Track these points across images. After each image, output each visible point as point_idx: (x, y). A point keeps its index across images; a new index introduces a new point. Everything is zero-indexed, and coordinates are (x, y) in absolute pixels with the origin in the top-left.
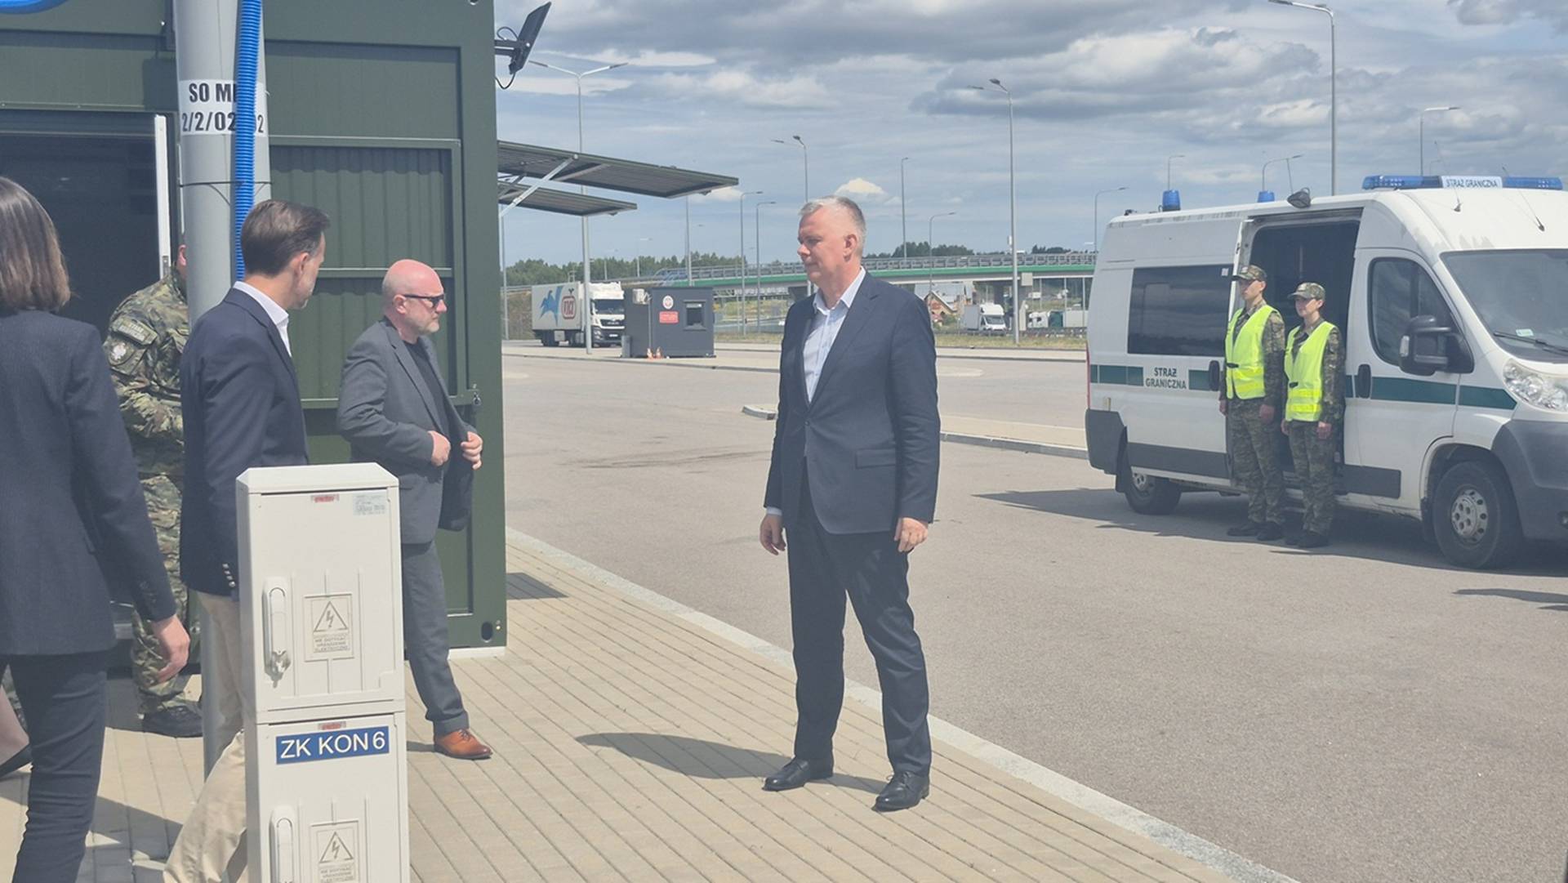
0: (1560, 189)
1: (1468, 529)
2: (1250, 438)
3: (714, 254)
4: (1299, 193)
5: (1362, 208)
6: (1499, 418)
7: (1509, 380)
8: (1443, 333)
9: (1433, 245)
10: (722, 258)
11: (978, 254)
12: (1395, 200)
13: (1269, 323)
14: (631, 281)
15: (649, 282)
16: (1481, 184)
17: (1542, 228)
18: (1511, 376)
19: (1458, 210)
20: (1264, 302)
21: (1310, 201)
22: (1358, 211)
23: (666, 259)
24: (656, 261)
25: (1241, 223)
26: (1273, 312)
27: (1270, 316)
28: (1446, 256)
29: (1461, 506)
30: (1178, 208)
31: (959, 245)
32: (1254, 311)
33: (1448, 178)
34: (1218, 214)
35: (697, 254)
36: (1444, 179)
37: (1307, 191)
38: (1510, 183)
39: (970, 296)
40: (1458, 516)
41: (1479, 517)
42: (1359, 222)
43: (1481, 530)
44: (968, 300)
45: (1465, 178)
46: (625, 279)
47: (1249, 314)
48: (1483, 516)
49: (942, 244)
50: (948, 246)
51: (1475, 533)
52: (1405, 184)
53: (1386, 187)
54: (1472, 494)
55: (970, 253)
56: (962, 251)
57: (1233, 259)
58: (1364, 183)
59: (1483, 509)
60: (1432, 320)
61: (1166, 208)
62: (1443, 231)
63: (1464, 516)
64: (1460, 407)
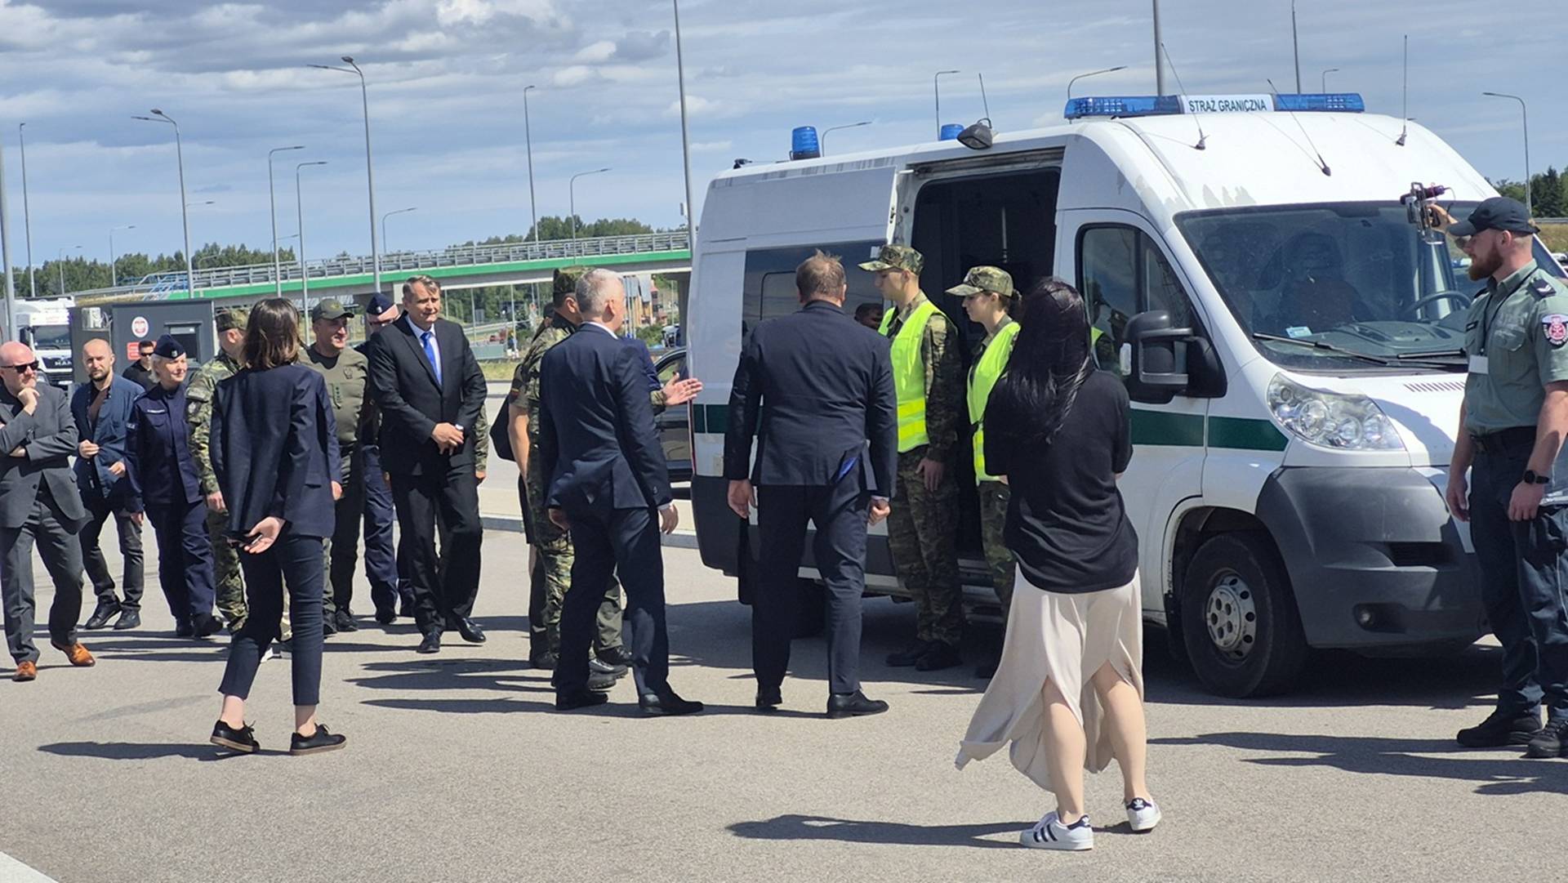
0: (1360, 110)
1: (1231, 637)
3: (243, 246)
4: (973, 128)
5: (1064, 148)
6: (1258, 465)
7: (1275, 406)
8: (1181, 337)
9: (1163, 202)
10: (255, 254)
12: (1106, 132)
13: (928, 332)
16: (1239, 107)
17: (1326, 171)
18: (1279, 400)
20: (922, 295)
21: (991, 141)
22: (1057, 152)
23: (165, 257)
24: (150, 260)
25: (896, 176)
26: (934, 314)
27: (929, 321)
28: (1180, 218)
29: (1219, 604)
30: (816, 154)
32: (908, 314)
33: (1193, 98)
34: (865, 162)
35: (215, 247)
36: (1185, 100)
37: (986, 123)
38: (1285, 103)
40: (1215, 618)
41: (1243, 617)
42: (1060, 169)
43: (1247, 639)
44: (645, 304)
45: (1217, 98)
47: (901, 319)
48: (1249, 617)
49: (602, 219)
51: (1240, 643)
52: (1124, 110)
53: (1098, 114)
54: (1233, 582)
57: (885, 233)
58: (1067, 109)
59: (1249, 606)
60: (1164, 317)
61: (798, 155)
62: (1177, 179)
63: (1223, 620)
64: (1208, 448)
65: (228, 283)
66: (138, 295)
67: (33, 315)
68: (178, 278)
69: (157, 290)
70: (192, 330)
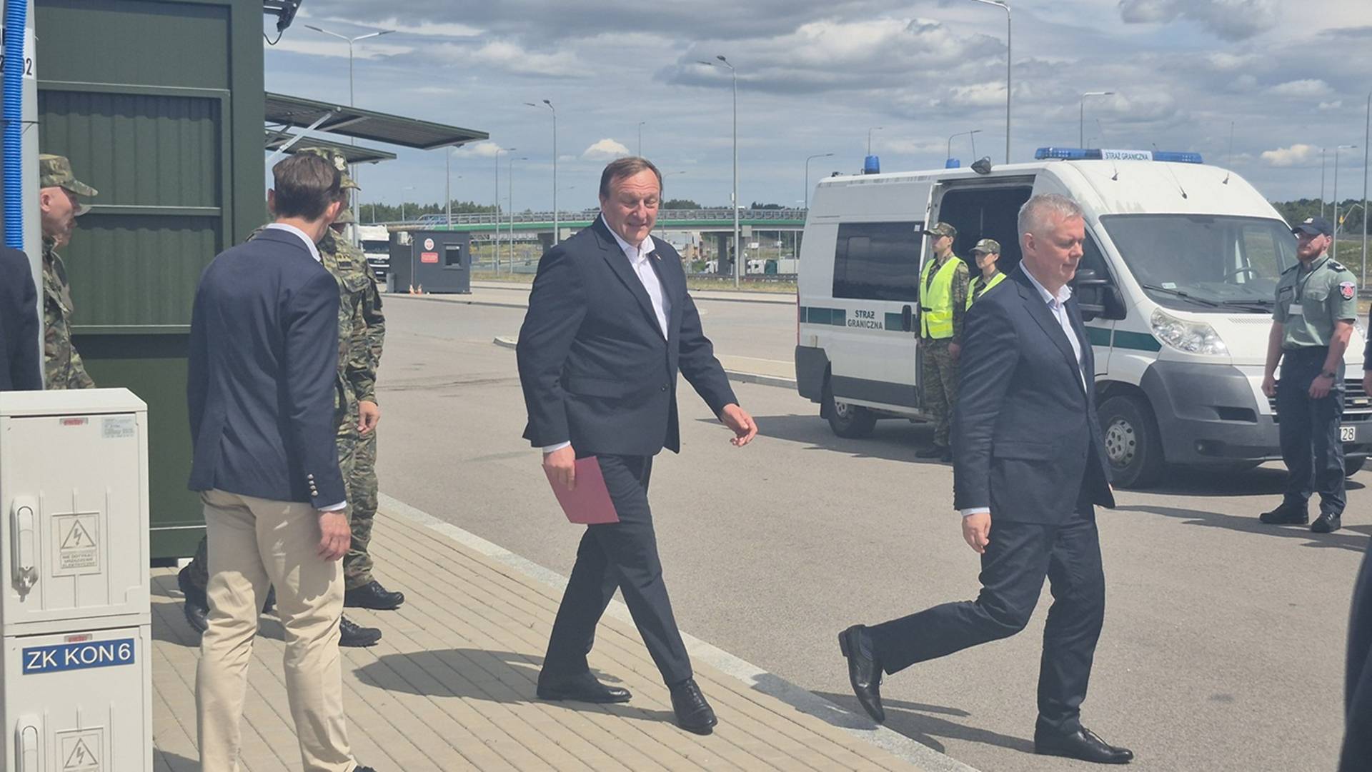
0: (1200, 163)
1: (1119, 454)
2: (939, 372)
3: (472, 203)
4: (981, 162)
5: (1035, 175)
6: (1147, 359)
7: (1155, 326)
8: (1101, 284)
9: (1094, 208)
10: (479, 207)
11: (705, 208)
12: (1062, 169)
13: (957, 272)
14: (396, 225)
15: (413, 226)
16: (1134, 157)
17: (1185, 196)
18: (1157, 323)
19: (1115, 179)
20: (952, 254)
21: (990, 169)
22: (1031, 178)
23: (429, 206)
24: (419, 207)
25: (932, 187)
26: (961, 263)
27: (958, 266)
28: (1103, 219)
29: (1113, 435)
30: (877, 172)
31: (689, 201)
32: (944, 262)
33: (1107, 151)
34: (912, 178)
35: (456, 202)
36: (1104, 152)
37: (987, 159)
38: (1158, 157)
39: (697, 244)
40: (1110, 443)
41: (1128, 444)
42: (1032, 188)
43: (1129, 455)
44: (695, 248)
45: (1122, 152)
46: (390, 223)
47: (940, 264)
48: (1131, 443)
49: (673, 199)
50: (678, 200)
51: (1125, 458)
52: (1070, 156)
53: (1054, 157)
54: (1123, 423)
55: (698, 207)
56: (691, 205)
57: (924, 217)
58: (1037, 154)
59: (1131, 437)
60: (1092, 273)
61: (868, 172)
62: (1102, 197)
63: (1116, 443)
64: (1113, 348)
65: (468, 222)
66: (417, 226)
67: (363, 234)
68: (440, 219)
69: (427, 224)
70: (458, 248)
